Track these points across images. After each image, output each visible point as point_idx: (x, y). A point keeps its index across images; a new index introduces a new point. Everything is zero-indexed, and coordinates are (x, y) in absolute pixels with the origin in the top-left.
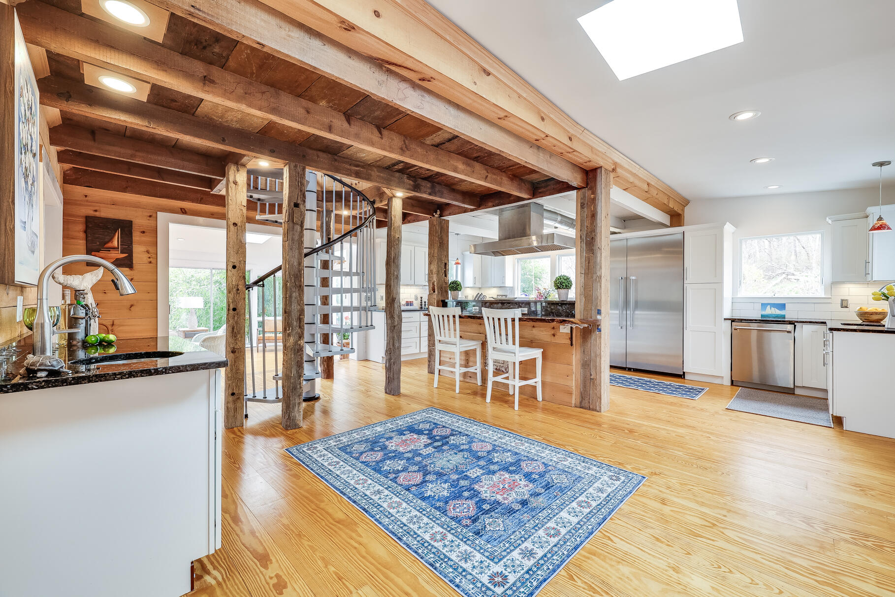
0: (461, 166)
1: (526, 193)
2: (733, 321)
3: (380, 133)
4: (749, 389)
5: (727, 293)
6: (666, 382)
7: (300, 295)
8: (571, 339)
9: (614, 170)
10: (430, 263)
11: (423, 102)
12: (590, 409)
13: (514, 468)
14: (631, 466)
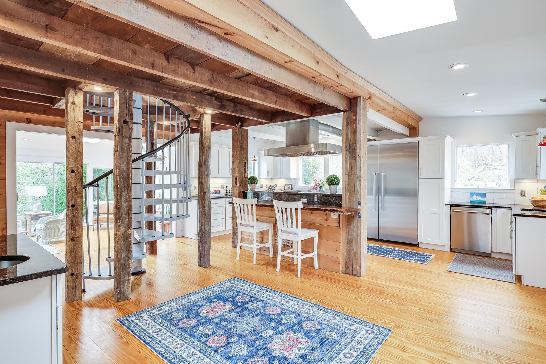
0: (256, 93)
1: (306, 112)
2: (451, 206)
3: (194, 69)
4: (462, 254)
5: (448, 185)
6: (406, 250)
7: (128, 194)
8: (339, 223)
9: (369, 98)
10: (233, 163)
11: (227, 50)
12: (352, 275)
13: (297, 328)
14: (382, 322)
